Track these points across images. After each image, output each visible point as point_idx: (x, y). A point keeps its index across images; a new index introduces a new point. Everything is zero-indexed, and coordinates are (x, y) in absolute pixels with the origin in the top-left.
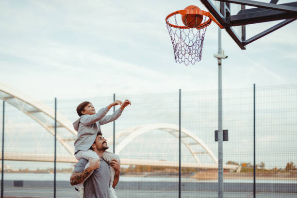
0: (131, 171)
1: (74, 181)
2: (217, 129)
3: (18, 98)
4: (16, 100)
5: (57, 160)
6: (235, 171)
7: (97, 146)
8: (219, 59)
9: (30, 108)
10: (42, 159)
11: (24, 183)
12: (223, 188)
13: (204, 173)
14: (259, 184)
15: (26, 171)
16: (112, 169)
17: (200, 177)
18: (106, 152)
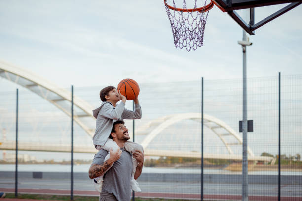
0: (162, 163)
1: (93, 175)
2: (242, 120)
3: (41, 86)
4: (39, 88)
5: (74, 150)
6: (270, 163)
7: (118, 136)
8: (244, 46)
9: (54, 96)
10: (63, 150)
11: (44, 175)
12: (247, 180)
13: (238, 165)
14: (284, 176)
15: (51, 162)
16: (134, 159)
17: (234, 169)
18: (128, 142)
